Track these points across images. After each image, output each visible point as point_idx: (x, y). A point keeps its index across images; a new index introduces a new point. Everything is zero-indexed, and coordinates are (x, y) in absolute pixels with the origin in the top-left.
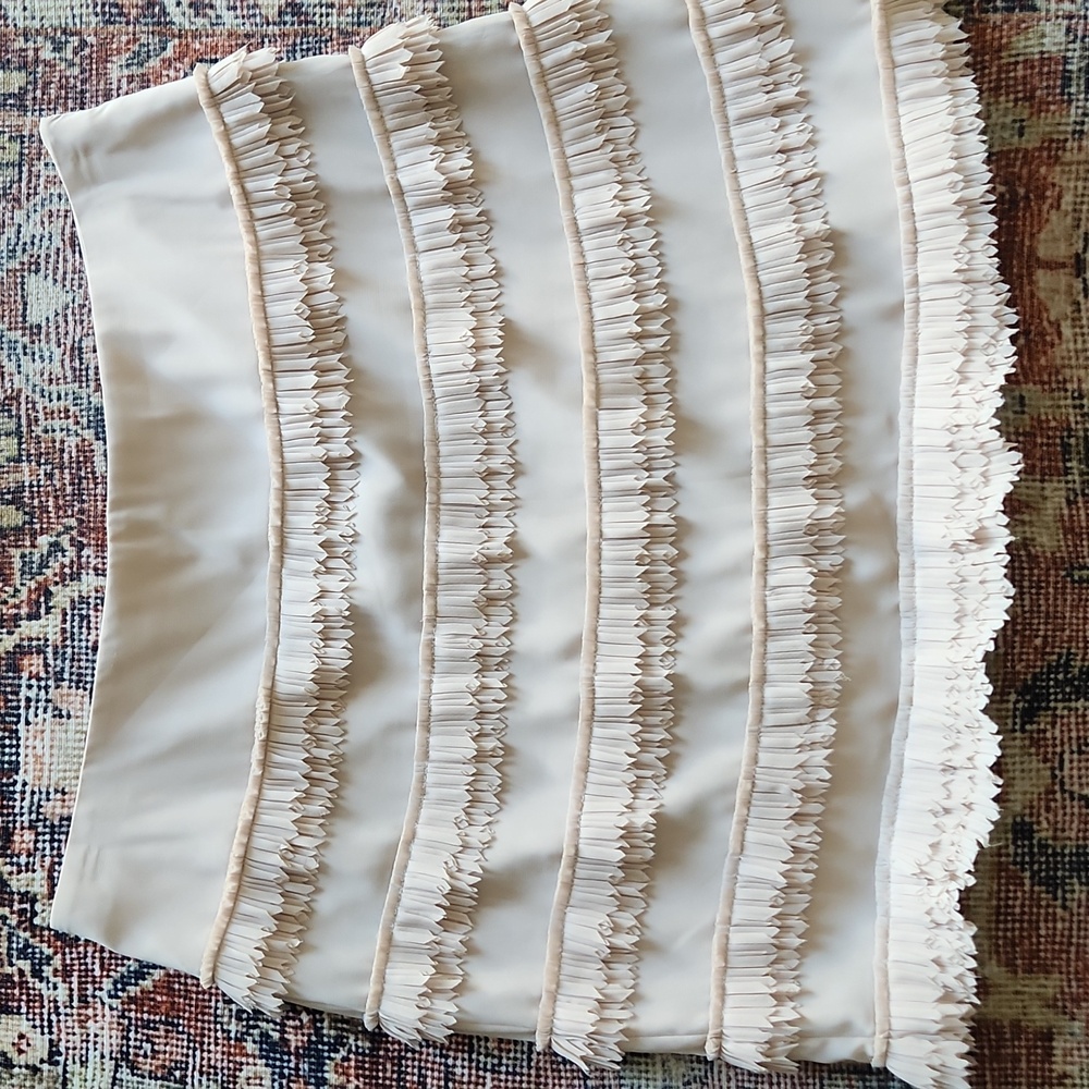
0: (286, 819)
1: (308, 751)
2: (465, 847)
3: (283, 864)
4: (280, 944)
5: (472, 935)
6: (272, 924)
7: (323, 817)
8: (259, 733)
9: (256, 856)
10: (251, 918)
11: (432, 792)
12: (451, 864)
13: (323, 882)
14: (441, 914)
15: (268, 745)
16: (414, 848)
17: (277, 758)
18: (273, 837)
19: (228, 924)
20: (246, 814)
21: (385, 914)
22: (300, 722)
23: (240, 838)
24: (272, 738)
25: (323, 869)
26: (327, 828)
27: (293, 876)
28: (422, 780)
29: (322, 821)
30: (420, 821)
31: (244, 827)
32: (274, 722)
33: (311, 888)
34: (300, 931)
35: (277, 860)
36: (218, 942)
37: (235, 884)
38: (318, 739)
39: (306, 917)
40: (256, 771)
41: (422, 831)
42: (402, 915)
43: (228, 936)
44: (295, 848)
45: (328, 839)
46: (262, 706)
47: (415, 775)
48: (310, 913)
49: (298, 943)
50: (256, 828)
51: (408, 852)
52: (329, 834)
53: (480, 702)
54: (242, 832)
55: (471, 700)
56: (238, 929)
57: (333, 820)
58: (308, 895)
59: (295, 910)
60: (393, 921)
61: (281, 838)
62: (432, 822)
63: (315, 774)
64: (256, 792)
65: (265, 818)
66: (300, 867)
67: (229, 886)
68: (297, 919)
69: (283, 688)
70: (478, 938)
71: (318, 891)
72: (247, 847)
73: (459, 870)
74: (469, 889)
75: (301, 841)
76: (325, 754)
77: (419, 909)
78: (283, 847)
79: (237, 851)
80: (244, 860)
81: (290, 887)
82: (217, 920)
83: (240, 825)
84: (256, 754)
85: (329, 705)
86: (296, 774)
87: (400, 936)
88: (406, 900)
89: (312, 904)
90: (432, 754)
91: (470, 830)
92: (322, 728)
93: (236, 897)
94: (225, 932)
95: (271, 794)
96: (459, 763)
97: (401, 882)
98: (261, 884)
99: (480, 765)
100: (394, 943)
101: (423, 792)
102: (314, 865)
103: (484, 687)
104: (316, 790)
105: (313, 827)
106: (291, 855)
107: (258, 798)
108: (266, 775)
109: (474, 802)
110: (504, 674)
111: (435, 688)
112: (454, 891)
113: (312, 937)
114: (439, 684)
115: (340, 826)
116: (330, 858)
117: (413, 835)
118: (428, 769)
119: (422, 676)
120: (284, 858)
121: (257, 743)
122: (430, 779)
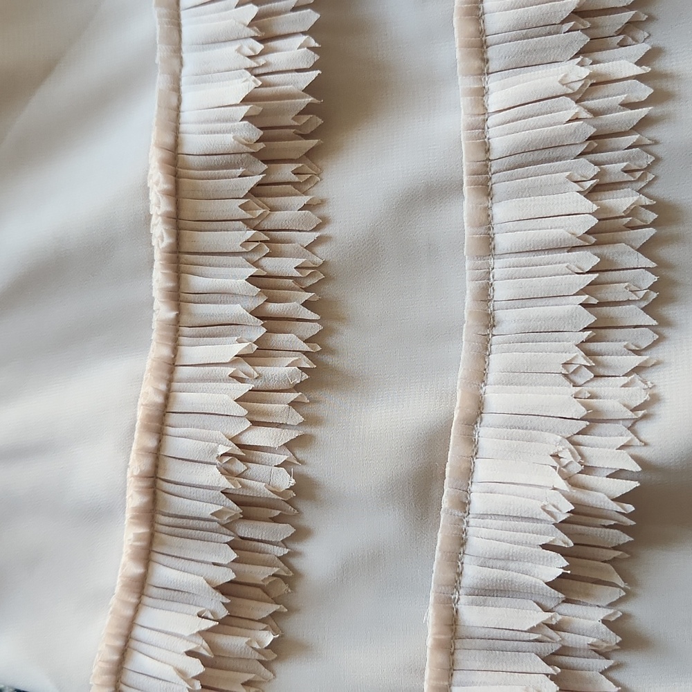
0: (225, 396)
1: (255, 264)
2: (594, 420)
3: (224, 483)
4: (235, 643)
5: (628, 607)
6: (217, 605)
7: (296, 388)
8: (160, 236)
9: (176, 471)
10: (175, 594)
11: (509, 319)
12: (567, 457)
13: (310, 515)
14: (555, 566)
15: (179, 259)
16: (485, 435)
17: (198, 282)
18: (204, 432)
19: (137, 608)
20: (149, 393)
21: (437, 571)
22: (233, 208)
23: (142, 440)
24: (186, 246)
25: (304, 489)
26: (306, 410)
27: (249, 507)
28: (485, 295)
29: (293, 396)
30: (492, 377)
31: (149, 418)
32: (186, 214)
33: (286, 530)
34: (274, 615)
35: (212, 476)
36: (119, 643)
37: (143, 530)
38: (273, 241)
39: (284, 587)
40: (162, 312)
41: (496, 398)
42: (472, 573)
43: (139, 632)
44: (246, 452)
45: (309, 430)
46: (158, 181)
47: (470, 288)
48: (290, 577)
49: (268, 638)
50: (172, 419)
51: (471, 441)
52: (310, 421)
53: (596, 113)
54: (147, 429)
55: (573, 109)
56: (154, 617)
57: (315, 394)
58: (284, 543)
59: (261, 574)
60: (455, 584)
61: (218, 434)
62: (515, 377)
63: (274, 308)
64: (166, 352)
65: (187, 398)
66: (258, 487)
67: (129, 534)
68: (265, 591)
69: (195, 141)
70: (643, 612)
71: (301, 534)
72: (157, 456)
73: (588, 470)
74: (616, 507)
75: (257, 437)
76: (286, 265)
77: (508, 558)
78: (222, 450)
79: (137, 465)
80: (154, 481)
81: (246, 530)
82: (113, 601)
83: (140, 413)
84: (159, 278)
85: (286, 172)
86: (237, 310)
87: (473, 616)
88: (480, 539)
89: (295, 562)
90: (503, 241)
91: (599, 387)
92: (279, 218)
93: (147, 554)
94: (132, 623)
95: (195, 352)
96: (559, 249)
97: (463, 505)
98: (189, 526)
99: (607, 250)
100: (462, 631)
101: (489, 322)
102: (285, 481)
103: (597, 83)
104: (281, 339)
105: (278, 407)
106: (239, 467)
107: (172, 365)
108: (185, 319)
109: (599, 329)
110: (640, 49)
111: (494, 102)
112: (581, 515)
113: (297, 627)
114: (501, 92)
115: (330, 403)
116: (317, 465)
117: (479, 407)
118: (497, 272)
119: (465, 83)
120: (227, 472)
121: (158, 256)
122: (502, 291)
